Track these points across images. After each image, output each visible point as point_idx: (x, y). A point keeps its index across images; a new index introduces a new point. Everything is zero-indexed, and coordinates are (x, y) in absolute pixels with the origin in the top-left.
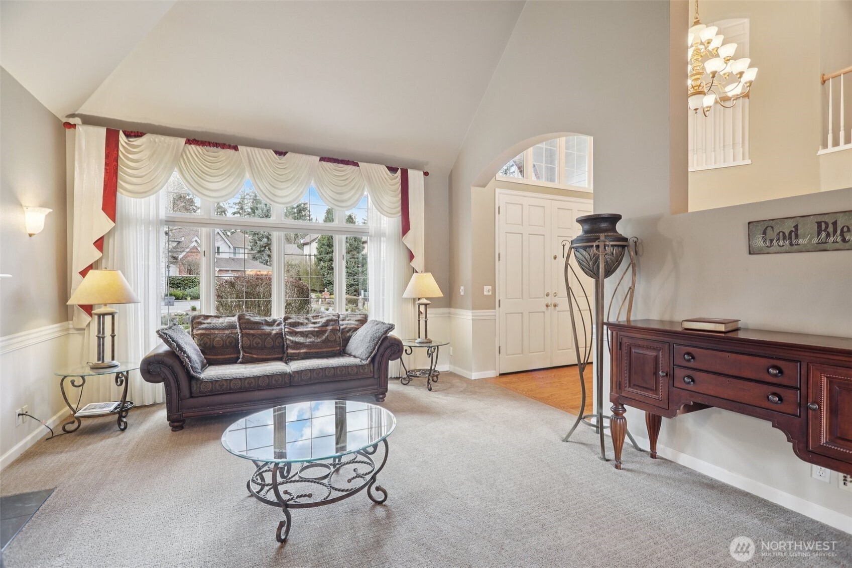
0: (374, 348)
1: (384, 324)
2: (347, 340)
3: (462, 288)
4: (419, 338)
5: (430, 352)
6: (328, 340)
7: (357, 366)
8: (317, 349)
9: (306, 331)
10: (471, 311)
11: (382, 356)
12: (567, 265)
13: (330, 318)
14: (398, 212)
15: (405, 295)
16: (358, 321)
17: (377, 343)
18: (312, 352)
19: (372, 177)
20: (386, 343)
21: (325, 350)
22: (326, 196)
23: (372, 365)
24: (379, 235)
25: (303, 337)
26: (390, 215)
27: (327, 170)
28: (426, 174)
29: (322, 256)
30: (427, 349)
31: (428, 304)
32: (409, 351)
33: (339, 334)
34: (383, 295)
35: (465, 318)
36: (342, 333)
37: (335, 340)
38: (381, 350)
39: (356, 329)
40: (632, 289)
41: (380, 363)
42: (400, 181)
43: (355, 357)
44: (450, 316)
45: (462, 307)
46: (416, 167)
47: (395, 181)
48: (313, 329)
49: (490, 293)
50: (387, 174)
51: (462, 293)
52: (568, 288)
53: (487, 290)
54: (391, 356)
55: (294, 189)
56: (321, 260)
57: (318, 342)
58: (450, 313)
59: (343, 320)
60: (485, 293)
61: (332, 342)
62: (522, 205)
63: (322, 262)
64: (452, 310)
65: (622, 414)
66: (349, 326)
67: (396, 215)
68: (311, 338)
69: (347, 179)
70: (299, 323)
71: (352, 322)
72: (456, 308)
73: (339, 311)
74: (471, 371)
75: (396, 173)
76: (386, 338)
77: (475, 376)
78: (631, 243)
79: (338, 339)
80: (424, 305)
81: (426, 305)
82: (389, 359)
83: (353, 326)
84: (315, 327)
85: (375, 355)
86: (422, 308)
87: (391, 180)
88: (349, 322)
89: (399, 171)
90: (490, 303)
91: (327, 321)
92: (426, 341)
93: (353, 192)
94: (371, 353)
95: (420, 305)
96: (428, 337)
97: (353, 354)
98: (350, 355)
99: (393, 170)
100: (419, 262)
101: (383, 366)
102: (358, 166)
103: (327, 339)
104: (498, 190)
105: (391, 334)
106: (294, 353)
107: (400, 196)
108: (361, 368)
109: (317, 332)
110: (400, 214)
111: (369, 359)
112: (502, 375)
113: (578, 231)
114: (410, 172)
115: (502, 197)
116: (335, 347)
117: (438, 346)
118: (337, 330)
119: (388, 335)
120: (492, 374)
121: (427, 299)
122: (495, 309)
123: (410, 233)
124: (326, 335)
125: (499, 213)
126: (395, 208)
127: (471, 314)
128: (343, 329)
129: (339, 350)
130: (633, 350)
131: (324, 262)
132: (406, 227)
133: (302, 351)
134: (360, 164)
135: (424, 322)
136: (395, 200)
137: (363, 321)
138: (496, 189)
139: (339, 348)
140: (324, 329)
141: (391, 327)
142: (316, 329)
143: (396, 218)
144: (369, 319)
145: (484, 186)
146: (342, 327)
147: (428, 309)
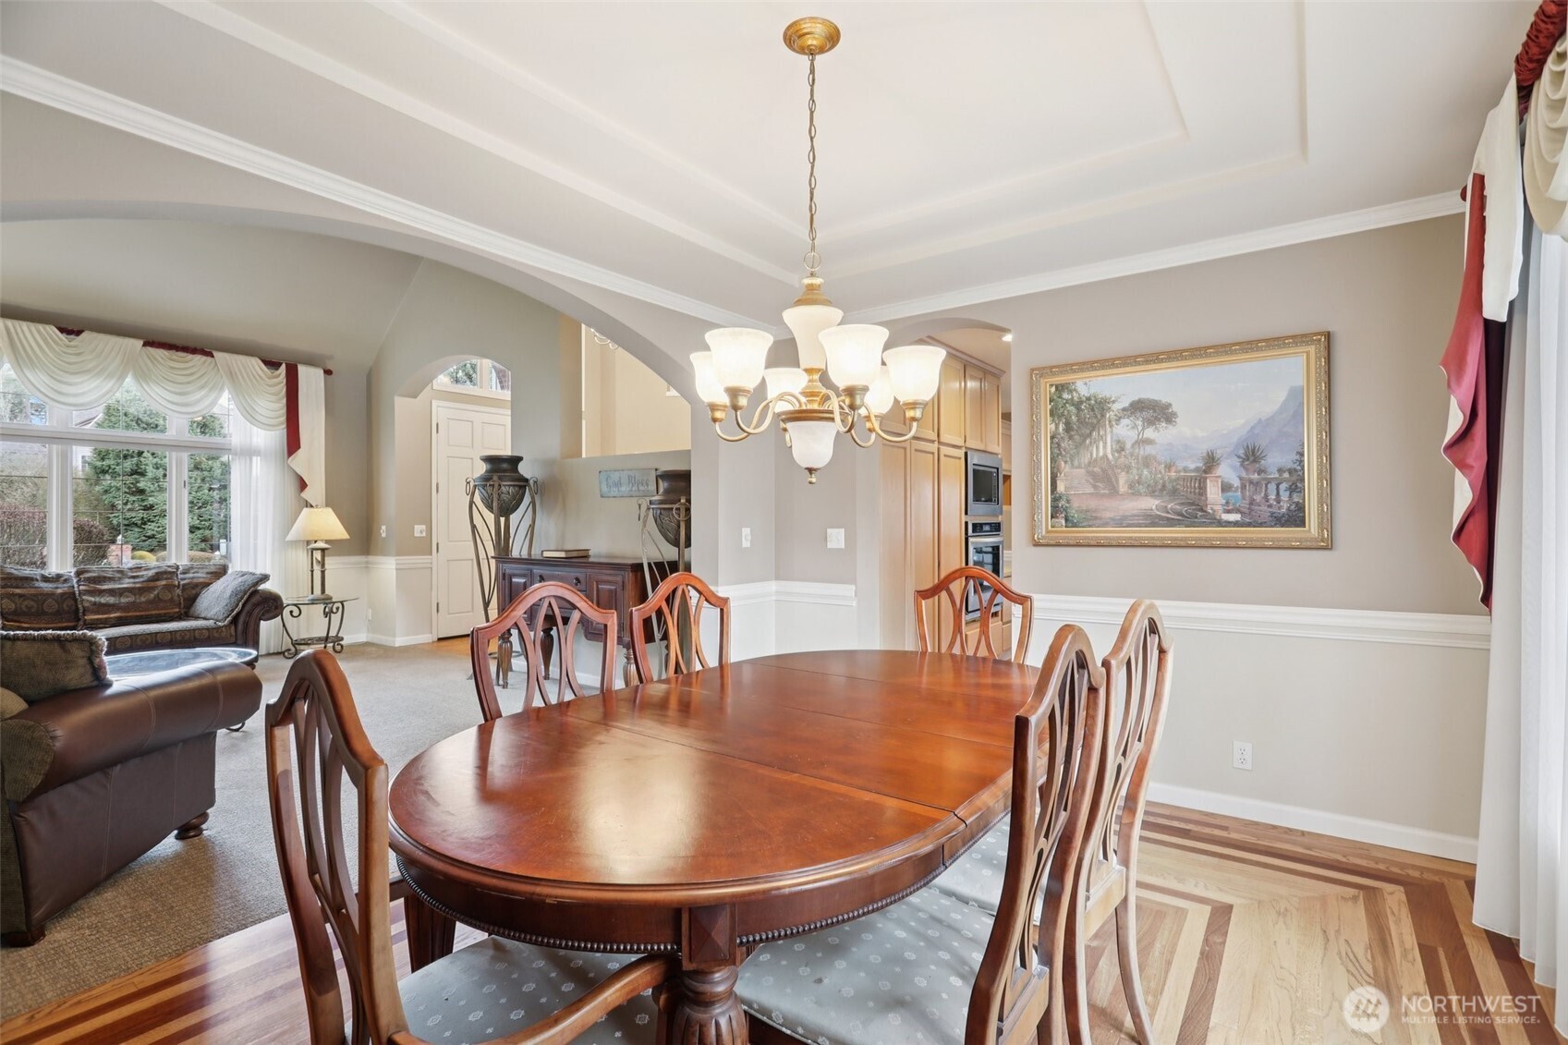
0: (238, 605)
1: (254, 574)
2: (192, 600)
3: (384, 527)
4: (312, 593)
5: (327, 610)
6: (160, 599)
7: (208, 629)
8: (140, 611)
9: (119, 589)
10: (395, 558)
11: (250, 614)
12: (472, 503)
13: (162, 570)
14: (282, 424)
15: (289, 538)
16: (212, 573)
17: (242, 598)
18: (131, 616)
19: (236, 374)
20: (255, 599)
21: (154, 612)
22: (154, 397)
23: (233, 628)
24: (249, 453)
25: (114, 596)
26: (266, 427)
27: (156, 359)
28: (328, 372)
29: (106, 463)
30: (323, 606)
31: (327, 549)
32: (296, 612)
33: (178, 591)
34: (255, 539)
35: (387, 567)
36: (183, 590)
37: (172, 598)
38: (248, 607)
39: (207, 585)
40: (532, 527)
41: (246, 624)
42: (285, 381)
43: (205, 619)
44: (367, 567)
45: (384, 554)
46: (311, 362)
47: (276, 380)
48: (131, 585)
49: (424, 534)
50: (263, 371)
51: (384, 535)
52: (474, 527)
53: (419, 530)
54: (263, 615)
55: (95, 384)
56: (104, 472)
57: (141, 603)
58: (367, 562)
59: (184, 573)
60: (416, 535)
61: (165, 601)
62: (472, 422)
63: (108, 477)
64: (371, 558)
65: (508, 638)
66: (195, 581)
67: (278, 428)
68: (127, 597)
69: (192, 374)
70: (105, 577)
71: (199, 575)
72: (376, 554)
73: (177, 559)
74: (395, 637)
75: (277, 369)
76: (256, 592)
77: (400, 641)
78: (531, 482)
79: (176, 598)
80: (322, 552)
81: (323, 550)
82: (260, 619)
83: (201, 580)
84: (134, 583)
85: (238, 614)
86: (318, 555)
87: (269, 378)
88: (196, 575)
89: (284, 366)
90: (425, 546)
91: (157, 573)
92: (323, 597)
93: (203, 392)
94: (233, 611)
95: (313, 550)
96: (327, 592)
97: (203, 615)
98: (197, 618)
99: (272, 364)
100: (316, 491)
101: (251, 629)
102: (213, 356)
103: (157, 597)
104: (435, 403)
105: (262, 587)
106: (98, 619)
107: (284, 401)
108: (215, 631)
109: (139, 589)
110: (285, 426)
111: (228, 619)
112: (440, 639)
113: (482, 468)
114: (302, 369)
115: (441, 411)
116: (172, 608)
117: (342, 603)
118: (175, 586)
119: (259, 588)
120: (426, 638)
121: (327, 542)
122: (431, 554)
123: (300, 453)
124: (156, 593)
125: (437, 432)
126: (278, 418)
127: (394, 562)
128: (184, 585)
129: (176, 612)
130: (514, 580)
131: (115, 475)
132: (293, 443)
133: (112, 615)
134: (215, 353)
135: (320, 573)
136: (278, 407)
137: (221, 572)
138: (433, 401)
139: (177, 610)
140: (152, 584)
141: (265, 578)
142: (138, 585)
143: (278, 432)
144: (230, 571)
145: (415, 396)
146: (182, 583)
147: (326, 558)
